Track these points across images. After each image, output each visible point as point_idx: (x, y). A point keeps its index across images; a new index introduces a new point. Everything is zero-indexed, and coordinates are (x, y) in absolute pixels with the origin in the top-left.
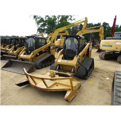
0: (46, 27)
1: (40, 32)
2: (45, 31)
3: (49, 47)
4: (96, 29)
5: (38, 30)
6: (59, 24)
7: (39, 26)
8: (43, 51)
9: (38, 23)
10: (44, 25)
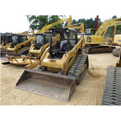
0: (38, 24)
1: (33, 29)
2: (38, 28)
3: (30, 42)
4: (77, 25)
5: (30, 26)
6: (50, 21)
7: (32, 22)
8: (25, 45)
9: (30, 20)
10: (36, 22)
